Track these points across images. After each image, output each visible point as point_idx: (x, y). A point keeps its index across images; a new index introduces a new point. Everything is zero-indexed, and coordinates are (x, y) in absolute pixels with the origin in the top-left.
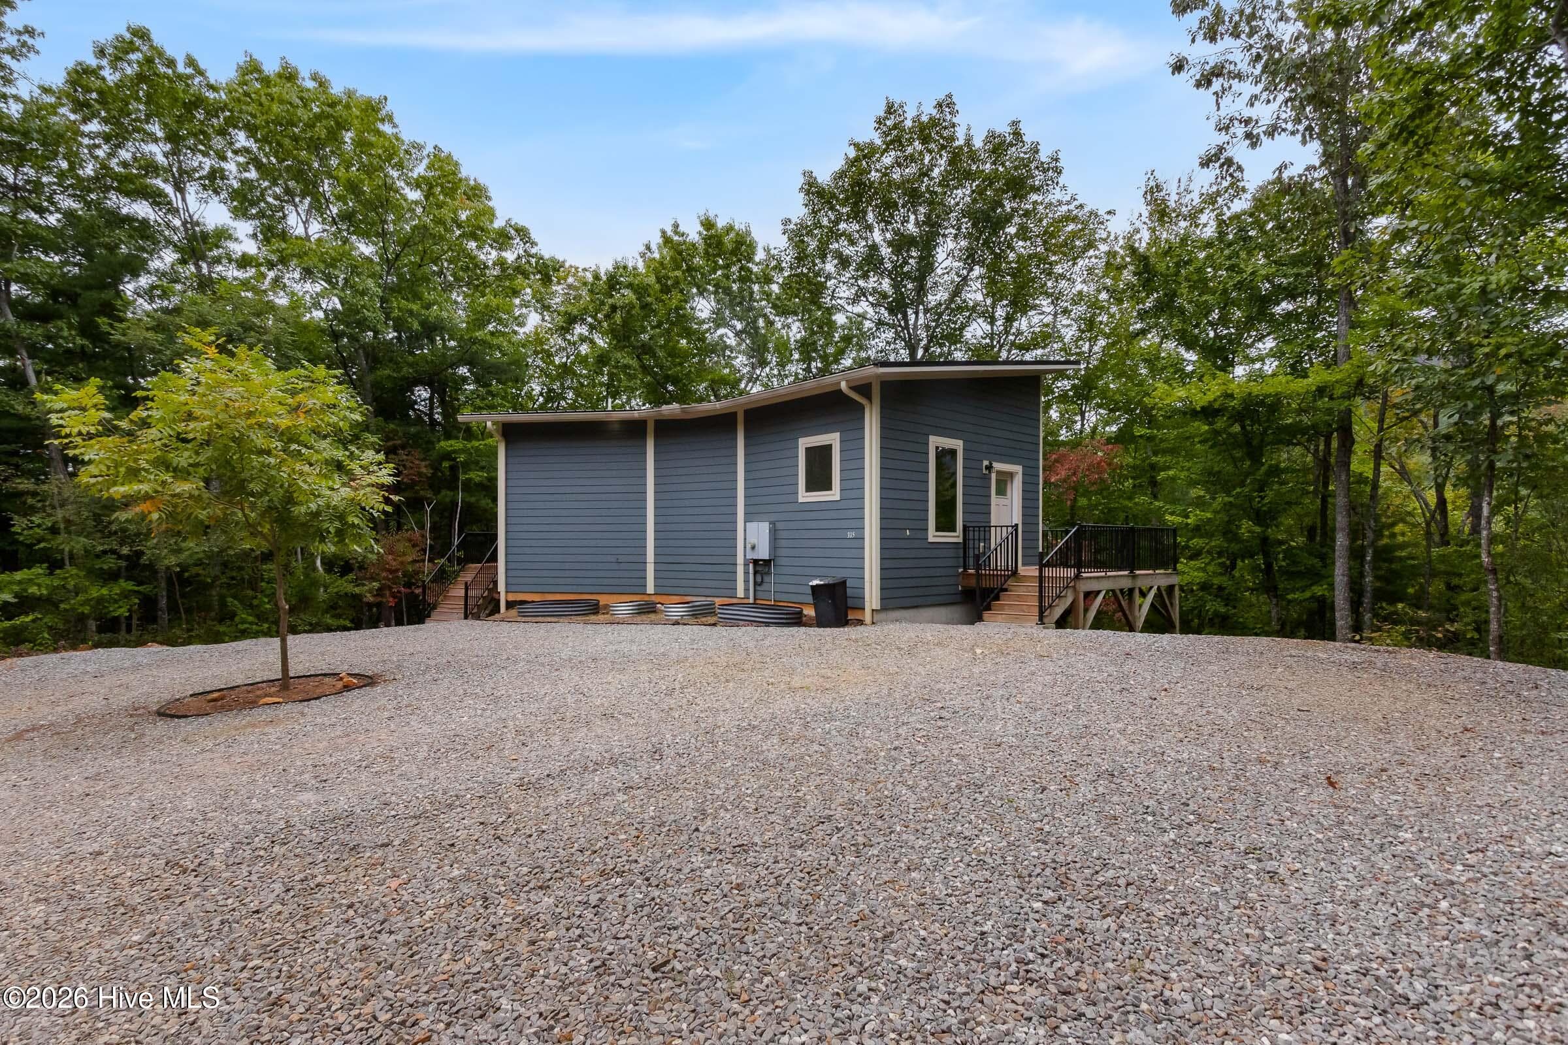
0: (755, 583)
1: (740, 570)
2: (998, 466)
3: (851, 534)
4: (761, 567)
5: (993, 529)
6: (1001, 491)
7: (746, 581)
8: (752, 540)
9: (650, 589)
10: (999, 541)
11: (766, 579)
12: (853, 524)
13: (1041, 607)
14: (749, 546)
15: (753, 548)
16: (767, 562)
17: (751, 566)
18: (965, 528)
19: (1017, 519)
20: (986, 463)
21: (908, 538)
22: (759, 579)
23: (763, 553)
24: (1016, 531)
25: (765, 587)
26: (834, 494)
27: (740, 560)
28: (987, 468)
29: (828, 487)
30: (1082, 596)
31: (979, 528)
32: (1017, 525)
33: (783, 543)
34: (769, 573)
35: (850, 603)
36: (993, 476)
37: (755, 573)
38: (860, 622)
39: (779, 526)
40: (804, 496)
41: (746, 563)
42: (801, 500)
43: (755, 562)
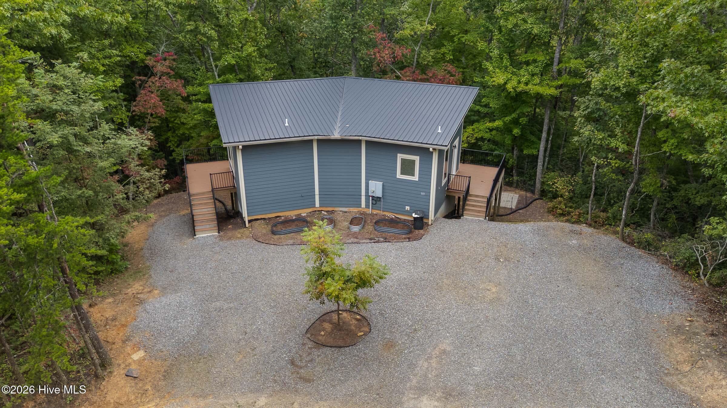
1: (364, 197)
3: (423, 194)
4: (377, 199)
7: (367, 201)
9: (317, 204)
11: (379, 203)
12: (425, 190)
14: (369, 191)
15: (373, 192)
16: (380, 198)
17: (371, 198)
18: (449, 175)
21: (439, 190)
22: (375, 203)
23: (379, 194)
25: (378, 206)
26: (415, 178)
27: (363, 194)
29: (413, 175)
33: (388, 191)
34: (381, 201)
37: (373, 200)
38: (427, 224)
39: (385, 184)
41: (367, 196)
42: (398, 177)
43: (373, 197)
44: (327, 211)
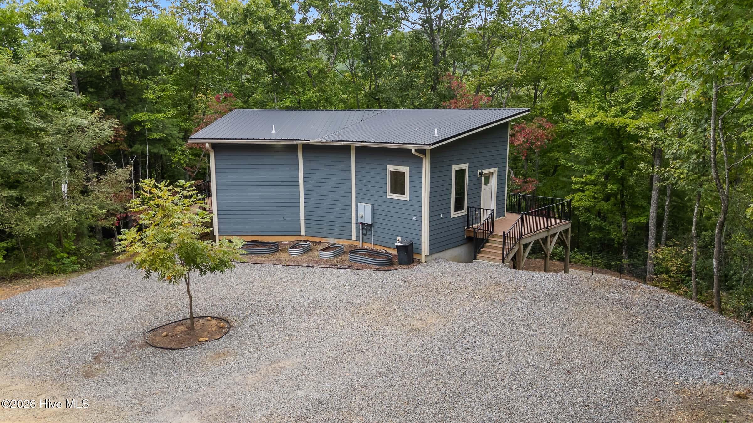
0: (363, 234)
1: (354, 226)
2: (485, 171)
3: (414, 218)
4: (366, 228)
5: (482, 210)
6: (487, 182)
7: (357, 232)
8: (361, 213)
9: (303, 233)
10: (485, 219)
11: (369, 233)
12: (415, 213)
13: (503, 254)
14: (359, 216)
15: (362, 217)
16: (369, 225)
17: (360, 226)
18: (468, 207)
19: (494, 207)
20: (480, 171)
21: (442, 218)
22: (365, 232)
23: (368, 220)
24: (493, 213)
25: (367, 236)
26: (406, 197)
27: (354, 221)
28: (480, 174)
29: (403, 193)
30: (522, 246)
31: (475, 208)
32: (493, 210)
33: (378, 216)
34: (370, 230)
35: (414, 250)
36: (483, 178)
37: (363, 229)
38: (419, 261)
39: (376, 207)
40: (390, 195)
41: (357, 224)
42: (388, 197)
43: (363, 224)
44: (313, 242)
